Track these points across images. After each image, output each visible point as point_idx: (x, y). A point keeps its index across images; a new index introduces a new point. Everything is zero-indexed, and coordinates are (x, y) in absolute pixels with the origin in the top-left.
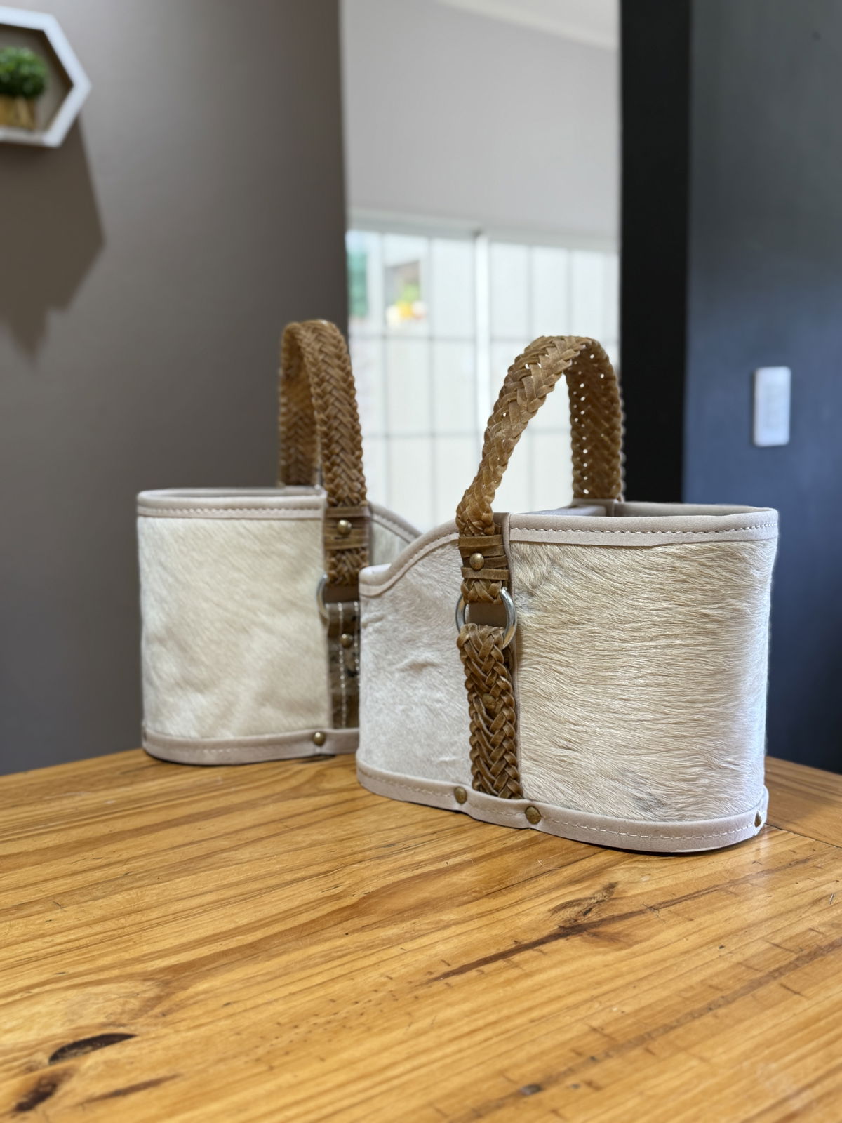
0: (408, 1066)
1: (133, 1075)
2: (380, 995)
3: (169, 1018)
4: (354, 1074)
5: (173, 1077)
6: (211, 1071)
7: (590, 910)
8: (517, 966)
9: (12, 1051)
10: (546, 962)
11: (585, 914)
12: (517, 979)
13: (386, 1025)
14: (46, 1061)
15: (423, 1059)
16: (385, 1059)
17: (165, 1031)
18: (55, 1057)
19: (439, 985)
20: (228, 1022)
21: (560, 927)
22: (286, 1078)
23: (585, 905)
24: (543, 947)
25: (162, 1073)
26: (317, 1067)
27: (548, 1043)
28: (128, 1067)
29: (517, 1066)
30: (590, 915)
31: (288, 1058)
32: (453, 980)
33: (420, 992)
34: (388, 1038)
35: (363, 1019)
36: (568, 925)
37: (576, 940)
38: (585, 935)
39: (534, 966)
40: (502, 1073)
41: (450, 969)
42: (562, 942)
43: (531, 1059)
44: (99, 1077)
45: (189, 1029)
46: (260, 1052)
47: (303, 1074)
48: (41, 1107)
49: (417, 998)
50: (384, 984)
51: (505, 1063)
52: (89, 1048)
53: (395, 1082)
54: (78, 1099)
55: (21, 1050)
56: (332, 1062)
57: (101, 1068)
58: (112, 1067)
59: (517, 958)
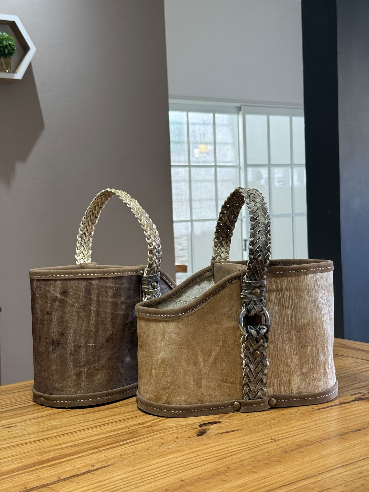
0: (315, 426)
1: (228, 429)
2: (298, 413)
3: (231, 418)
4: (298, 428)
5: (241, 429)
6: (253, 428)
7: (365, 395)
8: (343, 407)
9: (185, 425)
10: (353, 406)
11: (363, 396)
12: (344, 410)
13: (303, 419)
14: (199, 427)
15: (319, 425)
16: (307, 425)
17: (231, 421)
18: (201, 426)
19: (318, 411)
20: (251, 419)
21: (355, 399)
22: (277, 429)
23: (363, 394)
24: (351, 403)
25: (237, 429)
26: (285, 427)
27: (359, 422)
28: (226, 428)
29: (350, 426)
30: (365, 396)
31: (275, 425)
32: (322, 410)
33: (312, 412)
34: (306, 421)
35: (295, 418)
36: (358, 398)
37: (362, 401)
38: (365, 400)
39: (349, 407)
40: (345, 428)
41: (319, 408)
42: (357, 402)
43: (354, 425)
44: (218, 429)
45: (239, 420)
46: (266, 424)
47: (282, 428)
48: (205, 435)
49: (311, 414)
50: (299, 411)
51: (347, 426)
52: (210, 424)
53: (313, 429)
54: (215, 433)
55: (188, 425)
56: (289, 426)
57: (217, 428)
58: (220, 428)
59: (342, 405)
